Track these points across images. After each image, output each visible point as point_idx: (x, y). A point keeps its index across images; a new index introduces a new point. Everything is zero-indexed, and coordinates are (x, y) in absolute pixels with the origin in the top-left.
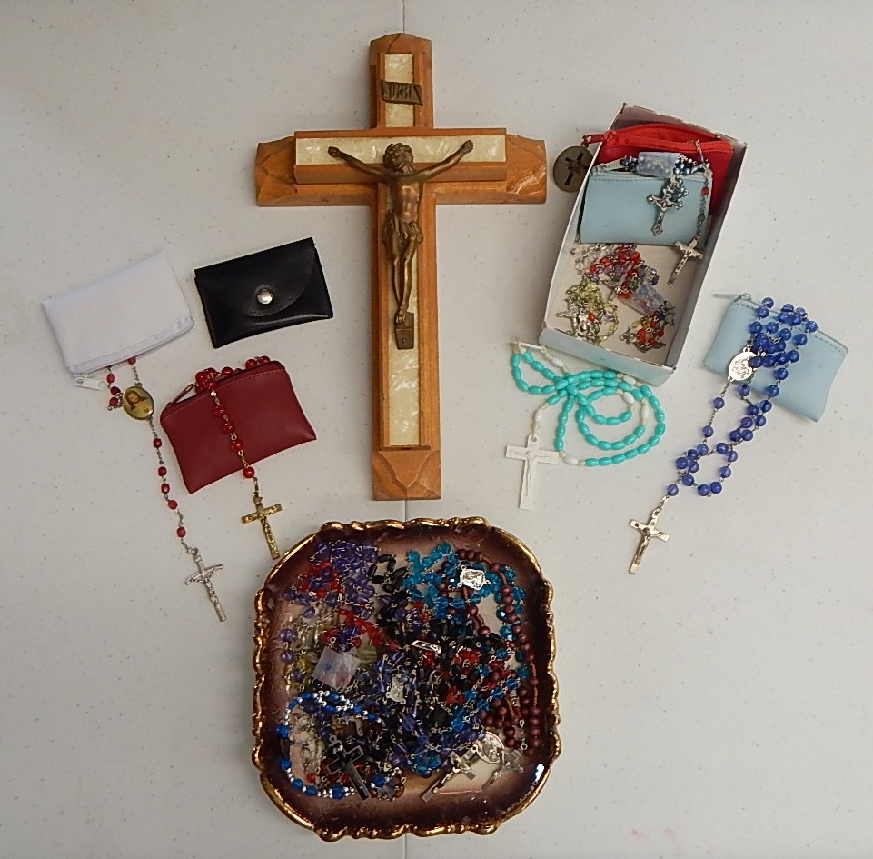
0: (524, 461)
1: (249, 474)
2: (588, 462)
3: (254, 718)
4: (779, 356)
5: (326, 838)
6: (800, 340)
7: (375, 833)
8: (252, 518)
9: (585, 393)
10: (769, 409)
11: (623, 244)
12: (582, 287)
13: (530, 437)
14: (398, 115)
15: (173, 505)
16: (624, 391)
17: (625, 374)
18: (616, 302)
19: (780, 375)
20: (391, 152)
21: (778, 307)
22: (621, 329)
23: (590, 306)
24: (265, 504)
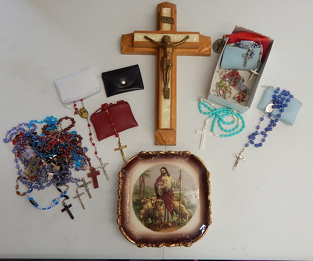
0: (202, 135)
1: (117, 136)
2: (221, 136)
3: (118, 209)
4: (281, 105)
5: (139, 247)
6: (288, 100)
7: (154, 245)
8: (118, 149)
9: (221, 115)
10: (278, 121)
11: (234, 70)
12: (221, 82)
13: (204, 127)
14: (166, 27)
15: (94, 144)
16: (233, 114)
17: (233, 109)
18: (231, 87)
19: (282, 111)
20: (164, 38)
21: (281, 90)
22: (233, 95)
23: (223, 88)
24: (122, 145)
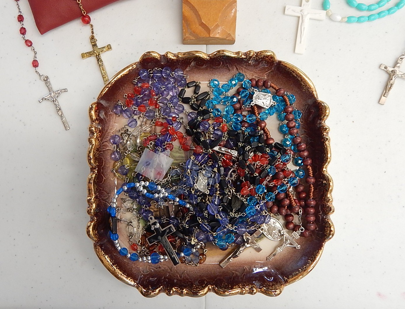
0: (299, 17)
1: (86, 21)
3: (89, 201)
5: (146, 295)
7: (185, 291)
8: (90, 54)
15: (29, 43)
24: (100, 45)
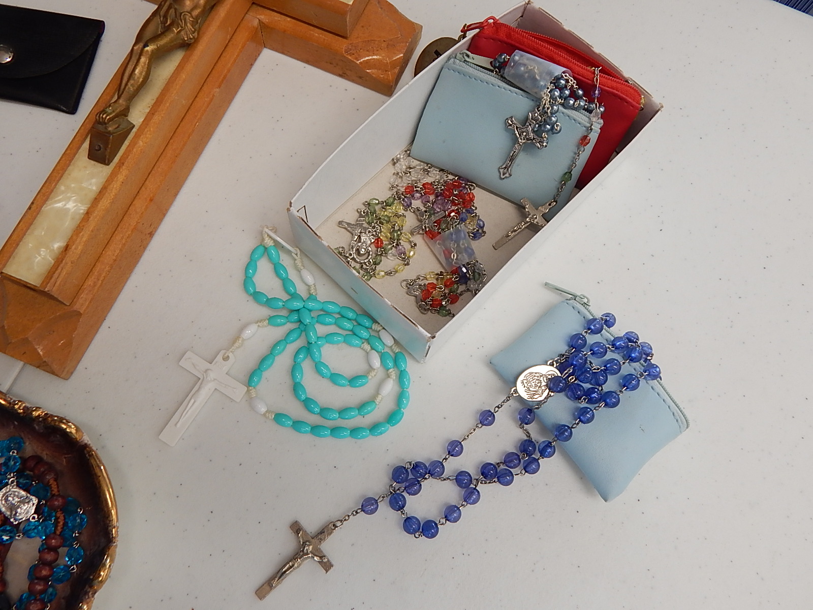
0: (200, 379)
2: (279, 417)
4: (592, 391)
6: (629, 383)
9: (321, 330)
10: (550, 455)
11: (460, 178)
12: (386, 204)
13: (223, 352)
16: (372, 348)
17: (384, 328)
18: (418, 239)
19: (583, 416)
21: (618, 330)
22: (409, 273)
23: (385, 232)
